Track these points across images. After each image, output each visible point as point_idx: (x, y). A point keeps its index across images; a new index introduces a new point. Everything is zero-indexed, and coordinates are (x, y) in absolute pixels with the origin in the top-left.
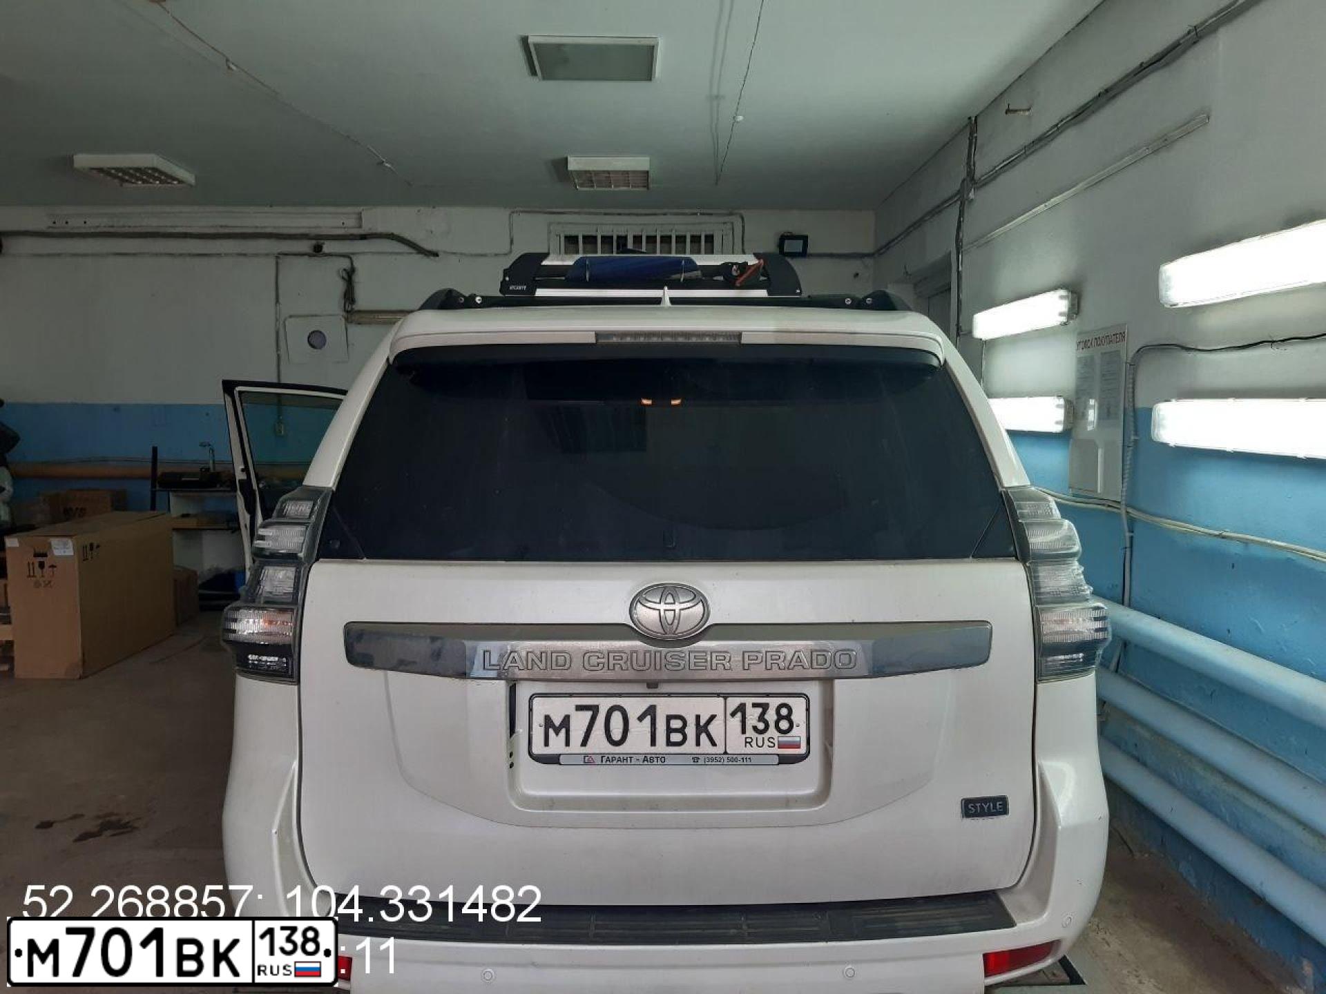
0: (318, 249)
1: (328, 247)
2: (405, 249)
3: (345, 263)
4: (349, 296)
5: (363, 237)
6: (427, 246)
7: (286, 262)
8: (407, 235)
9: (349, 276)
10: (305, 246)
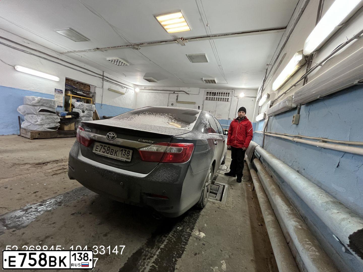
0: (174, 92)
1: (176, 92)
2: (185, 93)
3: (177, 95)
4: (177, 99)
5: (180, 91)
6: (188, 93)
7: (170, 94)
8: (185, 91)
9: (178, 96)
10: (173, 92)
